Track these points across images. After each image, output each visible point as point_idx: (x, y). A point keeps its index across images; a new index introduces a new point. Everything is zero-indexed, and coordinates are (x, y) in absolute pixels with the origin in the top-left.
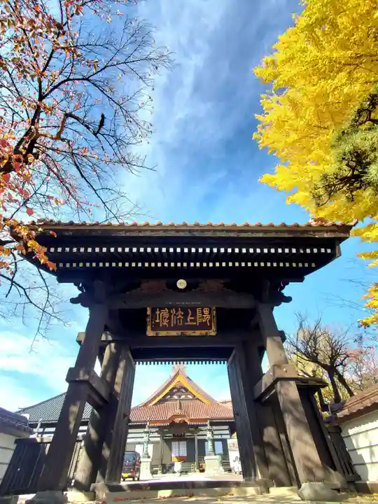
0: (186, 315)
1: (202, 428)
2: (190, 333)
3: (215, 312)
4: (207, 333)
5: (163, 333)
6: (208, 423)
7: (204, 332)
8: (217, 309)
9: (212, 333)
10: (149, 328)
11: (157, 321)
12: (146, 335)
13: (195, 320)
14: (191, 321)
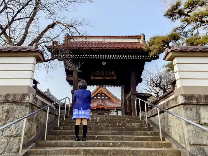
1: (112, 111)
2: (107, 78)
4: (113, 78)
5: (97, 78)
6: (115, 109)
7: (112, 78)
9: (115, 78)
10: (92, 76)
11: (95, 74)
12: (91, 79)
13: (109, 74)
14: (107, 74)
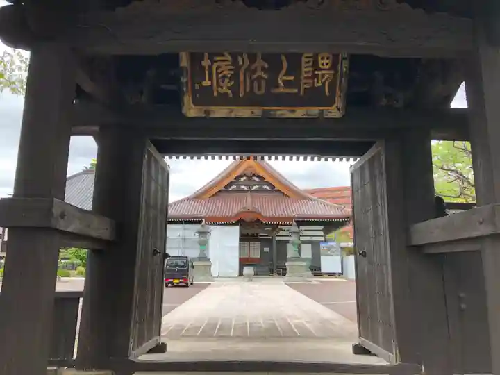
0: (274, 68)
2: (283, 112)
3: (346, 64)
4: (321, 112)
5: (220, 112)
7: (315, 111)
8: (354, 59)
9: (334, 112)
10: (187, 99)
11: (207, 83)
12: (183, 116)
13: (296, 84)
14: (287, 84)
